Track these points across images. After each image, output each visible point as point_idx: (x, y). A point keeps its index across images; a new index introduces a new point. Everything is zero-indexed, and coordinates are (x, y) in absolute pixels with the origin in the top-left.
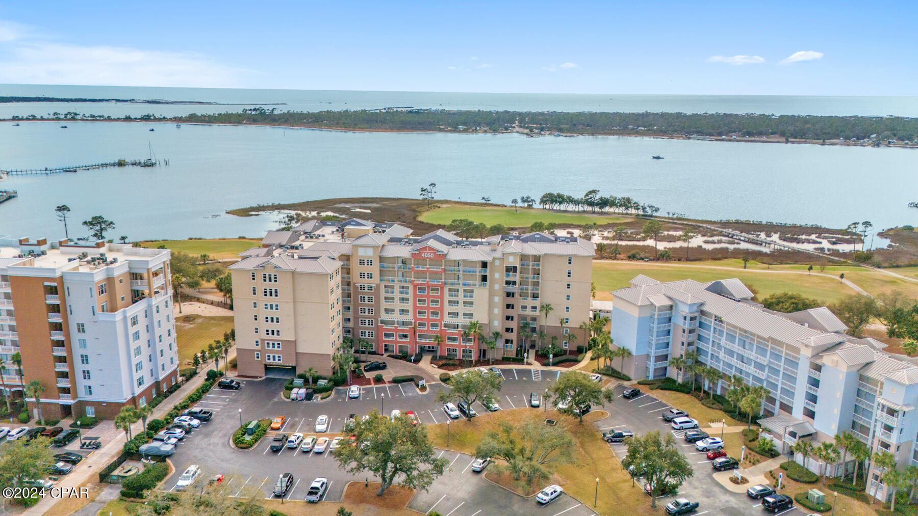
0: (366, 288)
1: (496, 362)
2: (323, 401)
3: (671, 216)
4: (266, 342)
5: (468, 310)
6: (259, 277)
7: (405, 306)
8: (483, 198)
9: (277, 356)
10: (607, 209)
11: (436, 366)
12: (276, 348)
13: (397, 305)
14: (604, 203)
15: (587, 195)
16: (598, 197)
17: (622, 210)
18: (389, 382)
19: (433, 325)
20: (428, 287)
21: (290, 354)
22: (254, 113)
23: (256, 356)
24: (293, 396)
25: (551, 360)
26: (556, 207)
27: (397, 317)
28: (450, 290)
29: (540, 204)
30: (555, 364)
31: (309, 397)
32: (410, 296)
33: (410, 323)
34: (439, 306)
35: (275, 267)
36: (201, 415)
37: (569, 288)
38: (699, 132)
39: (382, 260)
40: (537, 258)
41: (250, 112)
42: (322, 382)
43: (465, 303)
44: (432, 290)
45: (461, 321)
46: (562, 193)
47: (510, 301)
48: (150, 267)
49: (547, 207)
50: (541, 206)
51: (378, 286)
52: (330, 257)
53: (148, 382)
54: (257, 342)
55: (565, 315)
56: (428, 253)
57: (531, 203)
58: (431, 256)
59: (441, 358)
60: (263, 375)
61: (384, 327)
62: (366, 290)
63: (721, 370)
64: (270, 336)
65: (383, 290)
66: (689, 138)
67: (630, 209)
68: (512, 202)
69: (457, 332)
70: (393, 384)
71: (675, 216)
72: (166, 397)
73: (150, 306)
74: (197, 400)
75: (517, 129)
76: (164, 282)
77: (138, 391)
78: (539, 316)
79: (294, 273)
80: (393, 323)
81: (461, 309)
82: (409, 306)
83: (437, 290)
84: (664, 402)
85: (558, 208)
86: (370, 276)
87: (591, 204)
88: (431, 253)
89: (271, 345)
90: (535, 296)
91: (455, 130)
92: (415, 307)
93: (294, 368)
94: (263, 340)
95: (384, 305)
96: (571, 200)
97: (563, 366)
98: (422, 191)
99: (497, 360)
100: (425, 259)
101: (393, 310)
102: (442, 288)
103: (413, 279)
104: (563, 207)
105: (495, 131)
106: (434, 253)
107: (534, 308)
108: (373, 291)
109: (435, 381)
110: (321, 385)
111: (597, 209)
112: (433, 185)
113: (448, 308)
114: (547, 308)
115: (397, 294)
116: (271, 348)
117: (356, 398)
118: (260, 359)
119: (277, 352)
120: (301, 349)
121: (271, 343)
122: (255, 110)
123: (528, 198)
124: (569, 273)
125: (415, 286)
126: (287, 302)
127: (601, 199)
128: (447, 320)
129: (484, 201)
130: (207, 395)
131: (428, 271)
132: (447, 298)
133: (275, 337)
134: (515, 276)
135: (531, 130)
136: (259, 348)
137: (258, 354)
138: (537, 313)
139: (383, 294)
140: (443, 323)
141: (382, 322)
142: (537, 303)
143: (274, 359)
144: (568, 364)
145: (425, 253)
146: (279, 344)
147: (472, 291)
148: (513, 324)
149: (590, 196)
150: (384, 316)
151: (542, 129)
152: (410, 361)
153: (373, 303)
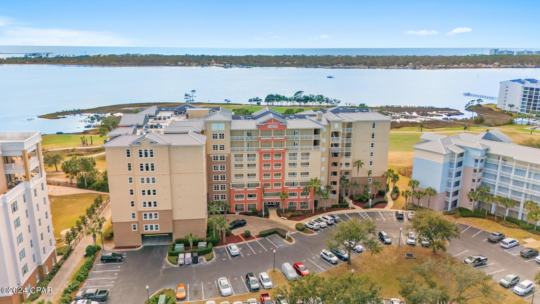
0: (219, 159)
1: (329, 209)
2: (210, 262)
3: (348, 105)
4: (143, 214)
5: (305, 169)
6: (135, 153)
7: (252, 171)
8: (226, 100)
9: (154, 225)
10: (309, 103)
11: (286, 218)
12: (153, 218)
13: (245, 170)
14: (307, 99)
15: (296, 94)
16: (303, 95)
17: (317, 103)
18: (258, 236)
19: (276, 185)
20: (272, 153)
21: (167, 222)
22: (33, 57)
23: (133, 227)
24: (181, 262)
25: (370, 204)
26: (276, 103)
27: (245, 180)
28: (290, 155)
29: (265, 102)
30: (373, 207)
31: (195, 260)
32: (257, 161)
33: (258, 185)
34: (281, 169)
35: (151, 142)
36: (97, 296)
37: (372, 146)
38: (321, 64)
39: (232, 132)
40: (350, 125)
41: (30, 56)
42: (202, 245)
43: (302, 164)
44: (276, 155)
45: (298, 179)
46: (279, 94)
47: (335, 159)
48: (25, 149)
49: (270, 104)
50: (266, 104)
51: (229, 155)
52: (195, 132)
53: (32, 268)
54: (133, 214)
55: (369, 168)
56: (273, 124)
57: (259, 102)
58: (276, 127)
59: (286, 211)
60: (140, 244)
61: (235, 190)
62: (219, 160)
63: (509, 197)
64: (147, 208)
65: (233, 158)
66: (317, 67)
67: (323, 103)
68: (249, 101)
69: (297, 188)
70: (261, 238)
71: (350, 106)
72: (50, 280)
73: (28, 190)
74: (85, 278)
75: (215, 64)
76: (38, 165)
77: (24, 279)
78: (351, 170)
79: (169, 147)
80: (242, 186)
81: (299, 169)
82: (256, 170)
83: (280, 155)
84: (474, 226)
85: (277, 104)
86: (222, 148)
87: (298, 100)
88: (275, 124)
89: (148, 216)
90: (348, 155)
91: (176, 65)
92: (261, 171)
93: (170, 235)
94: (140, 212)
95: (234, 171)
96: (284, 99)
97: (379, 207)
98: (186, 96)
99: (328, 208)
100: (270, 130)
101: (242, 175)
102: (284, 153)
103: (260, 147)
104: (279, 103)
105: (203, 65)
106: (279, 125)
107: (347, 164)
108: (225, 160)
109: (293, 231)
110: (202, 247)
111: (303, 104)
112: (194, 91)
113: (288, 169)
114: (359, 164)
115: (245, 161)
116: (148, 219)
117: (238, 255)
118: (137, 230)
119: (154, 222)
120: (177, 217)
121: (148, 214)
122: (34, 55)
123: (257, 98)
124: (373, 135)
125: (261, 154)
126: (164, 175)
127: (304, 97)
128: (288, 179)
129: (226, 102)
130: (92, 271)
131: (273, 140)
132: (287, 160)
133: (153, 208)
134: (338, 139)
135: (225, 65)
136: (136, 219)
137: (134, 226)
138: (350, 168)
139: (233, 161)
140: (285, 182)
141: (233, 186)
142: (350, 160)
143: (152, 228)
144: (381, 205)
145: (270, 124)
146: (156, 214)
147: (308, 154)
148: (337, 178)
149: (299, 95)
150: (234, 181)
151: (231, 64)
152: (261, 216)
153: (225, 170)
